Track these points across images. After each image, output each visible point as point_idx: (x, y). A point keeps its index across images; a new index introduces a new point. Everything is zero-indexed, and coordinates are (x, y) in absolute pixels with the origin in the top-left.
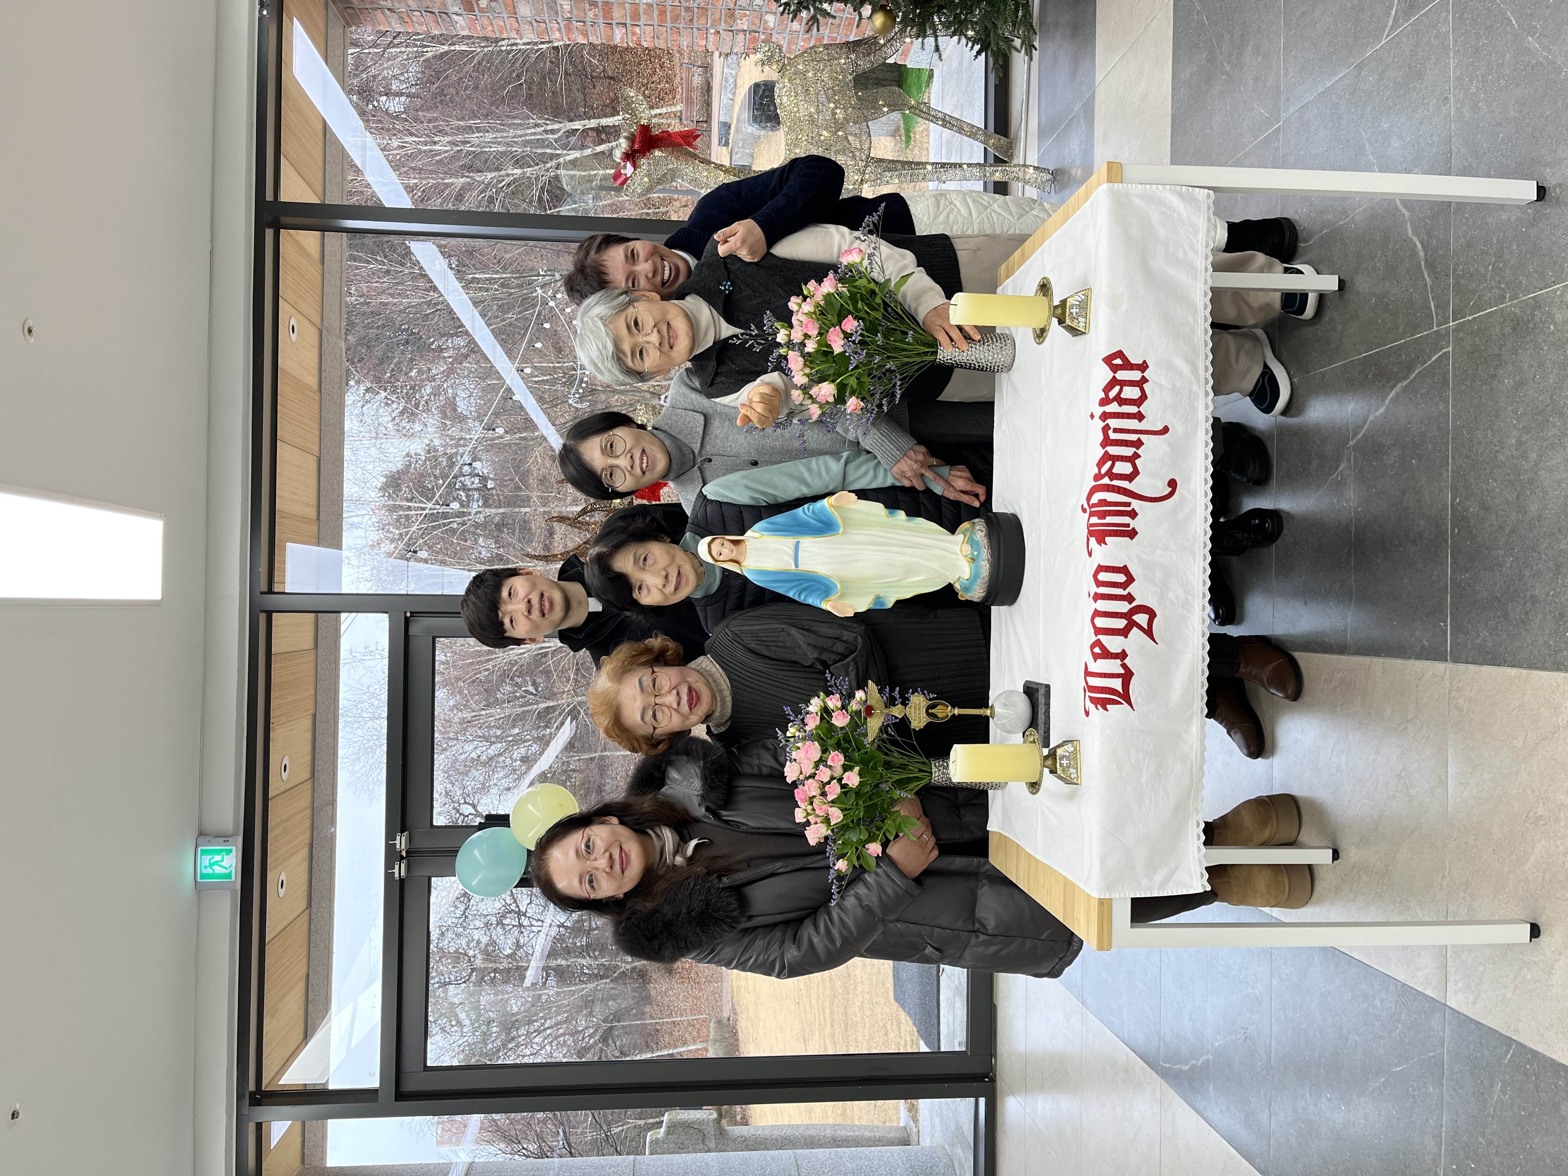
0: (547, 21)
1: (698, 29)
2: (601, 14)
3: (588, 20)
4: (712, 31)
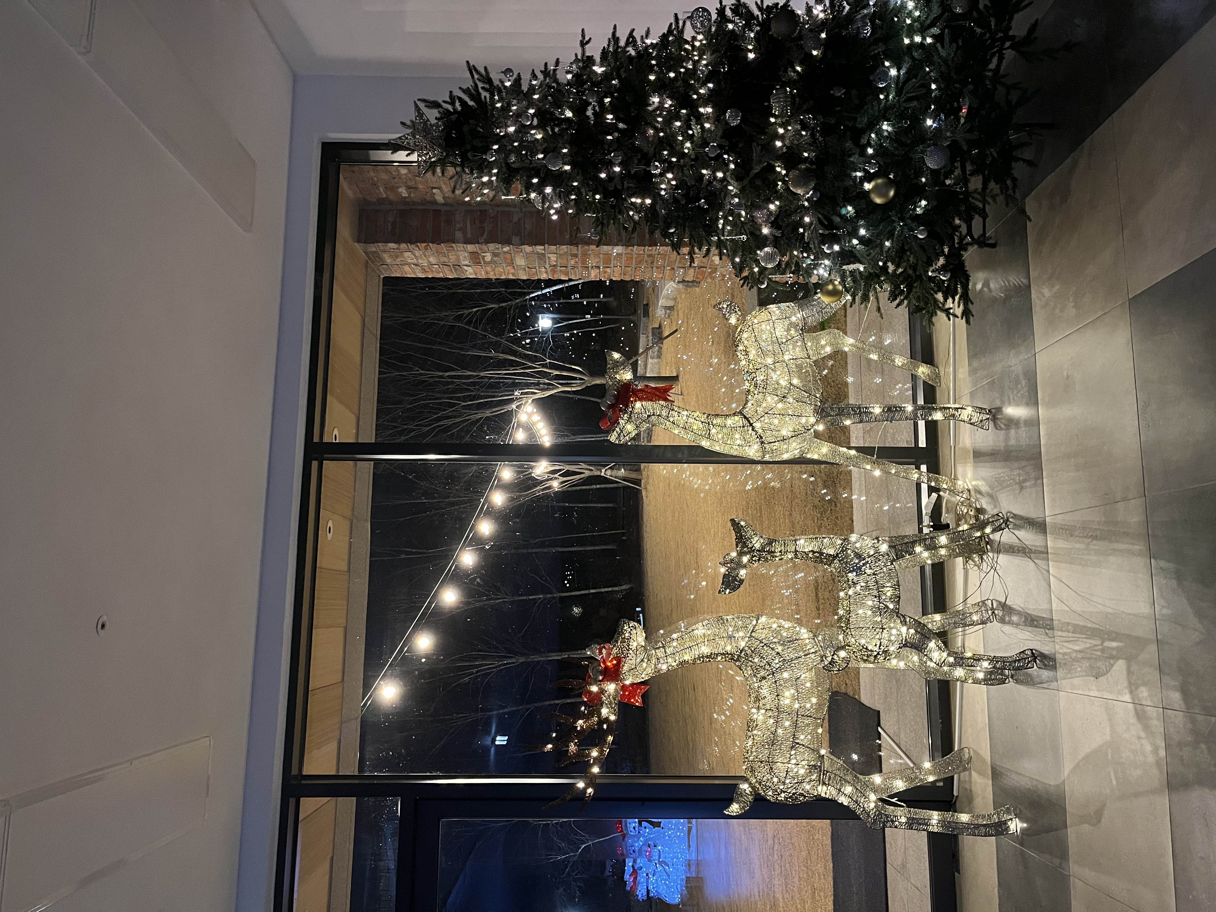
0: (537, 268)
1: (657, 268)
2: (580, 262)
3: (569, 265)
4: (668, 268)
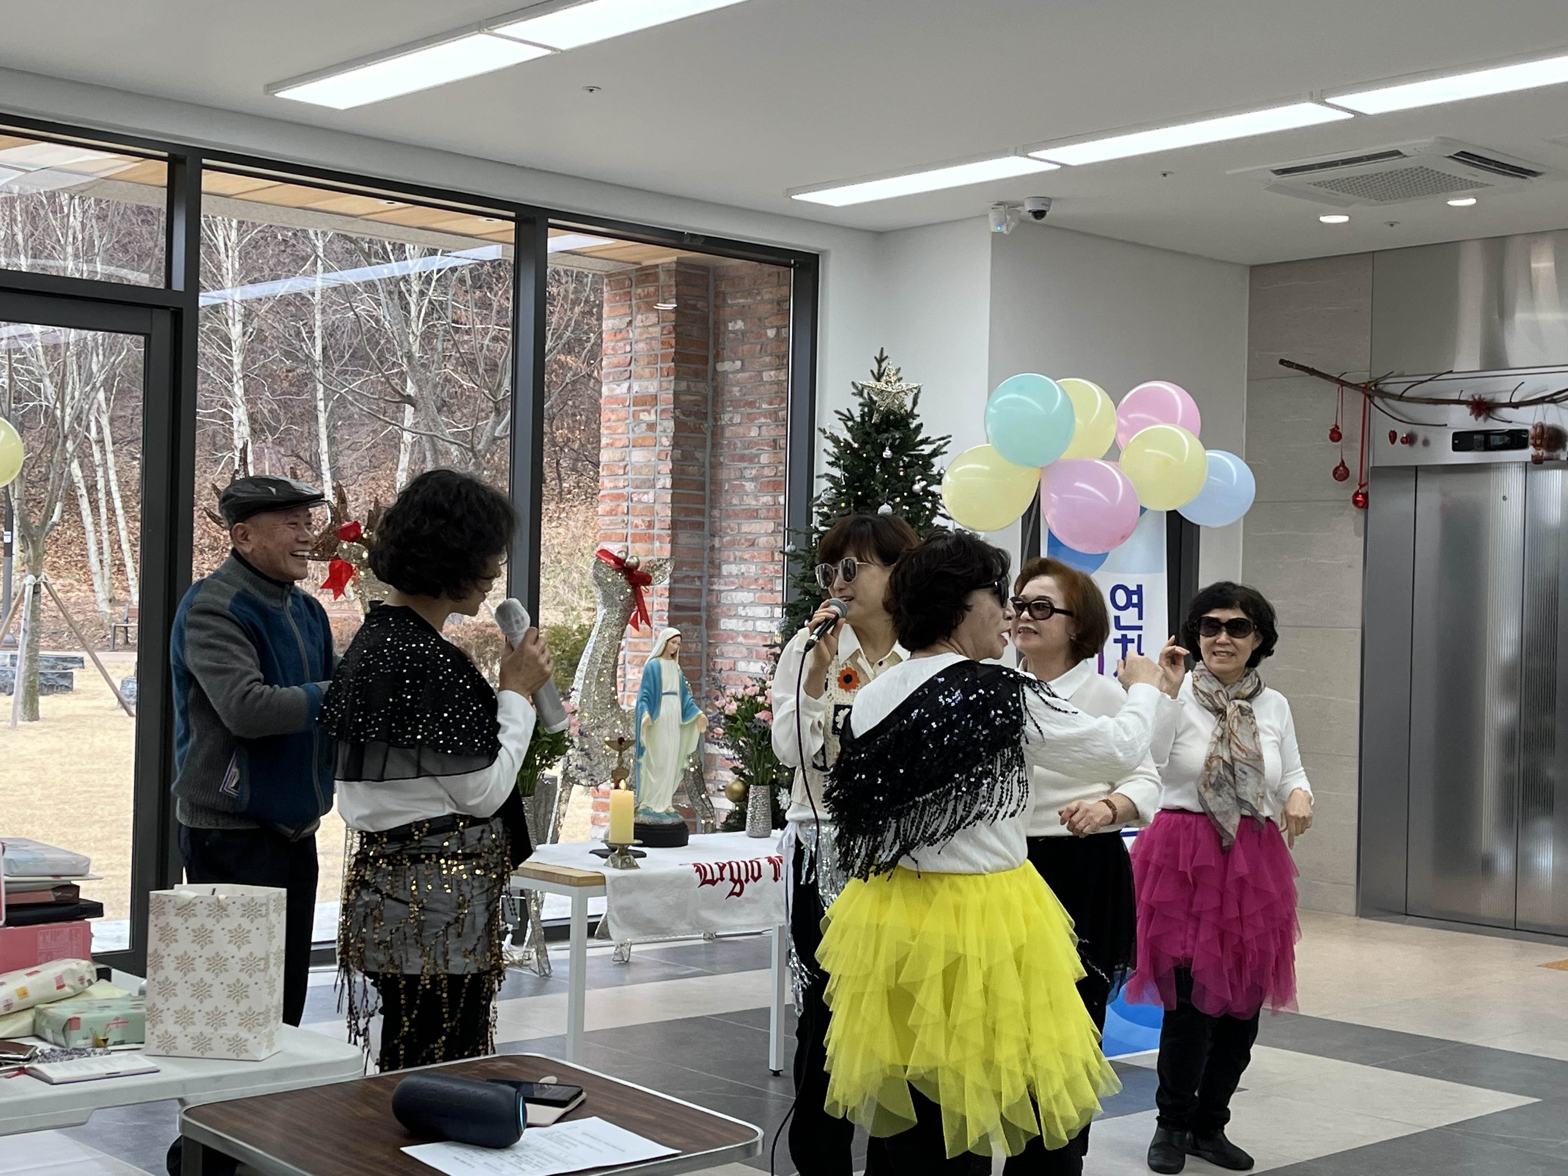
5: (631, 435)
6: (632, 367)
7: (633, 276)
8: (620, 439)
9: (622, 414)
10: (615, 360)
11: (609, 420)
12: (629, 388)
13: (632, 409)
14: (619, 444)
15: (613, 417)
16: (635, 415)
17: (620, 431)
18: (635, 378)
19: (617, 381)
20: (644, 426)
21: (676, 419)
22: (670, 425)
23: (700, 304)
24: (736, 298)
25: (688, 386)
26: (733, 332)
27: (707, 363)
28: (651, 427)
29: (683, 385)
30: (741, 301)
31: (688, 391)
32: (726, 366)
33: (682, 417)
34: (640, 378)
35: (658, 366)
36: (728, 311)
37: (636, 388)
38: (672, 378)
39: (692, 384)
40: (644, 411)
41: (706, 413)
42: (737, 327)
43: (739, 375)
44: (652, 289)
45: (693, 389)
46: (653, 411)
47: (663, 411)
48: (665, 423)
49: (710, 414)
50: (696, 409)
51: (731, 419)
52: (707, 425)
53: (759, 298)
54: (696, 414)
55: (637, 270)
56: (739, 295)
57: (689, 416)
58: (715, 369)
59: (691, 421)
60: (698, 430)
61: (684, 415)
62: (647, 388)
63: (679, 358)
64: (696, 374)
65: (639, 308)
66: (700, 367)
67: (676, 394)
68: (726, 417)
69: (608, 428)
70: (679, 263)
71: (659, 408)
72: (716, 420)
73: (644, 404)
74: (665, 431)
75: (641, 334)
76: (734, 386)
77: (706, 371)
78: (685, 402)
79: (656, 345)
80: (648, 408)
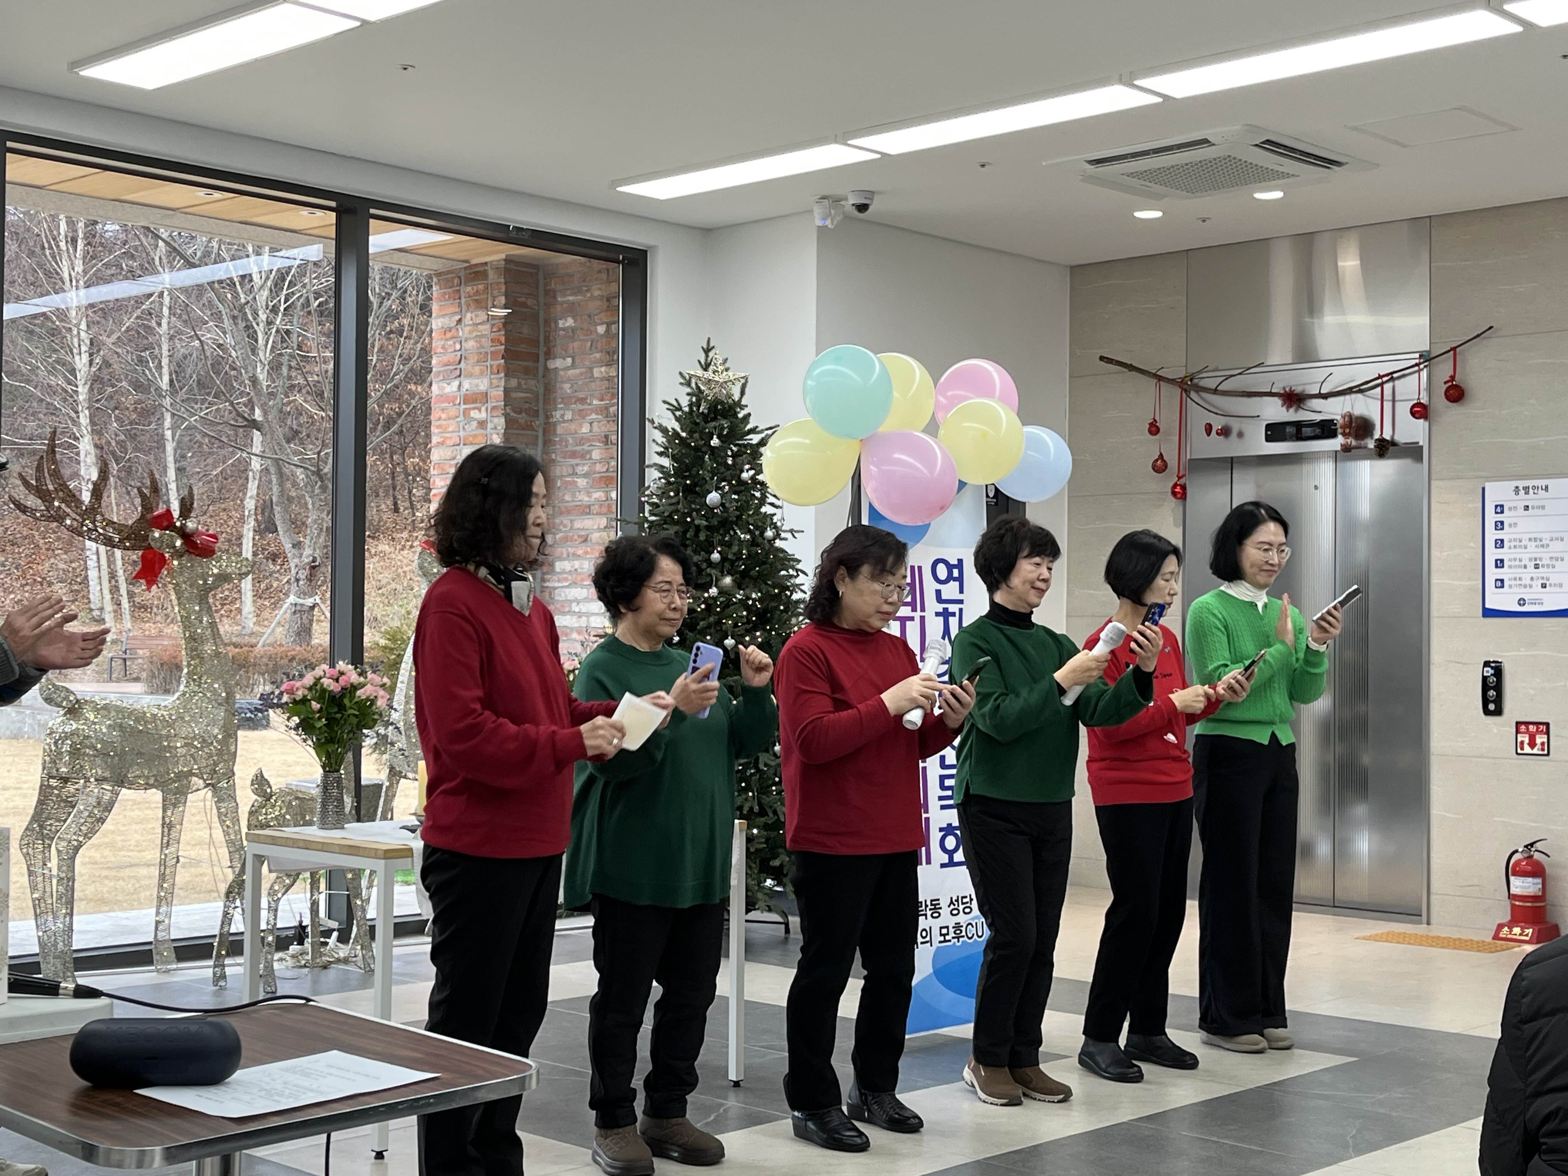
5: (462, 434)
6: (463, 365)
7: (462, 274)
8: (451, 438)
9: (453, 412)
10: (445, 359)
11: (440, 419)
12: (460, 386)
13: (463, 407)
14: (449, 442)
15: (444, 416)
16: (466, 412)
17: (450, 429)
18: (466, 376)
19: (447, 379)
20: (475, 424)
21: (506, 415)
22: (501, 422)
23: (530, 302)
24: (565, 295)
25: (519, 384)
26: (563, 329)
27: (538, 361)
28: (482, 424)
29: (514, 383)
30: (571, 298)
31: (519, 388)
32: (557, 363)
33: (512, 414)
34: (470, 375)
35: (488, 364)
36: (558, 308)
37: (466, 385)
38: (502, 375)
39: (523, 382)
40: (474, 409)
41: (537, 411)
42: (567, 324)
43: (571, 372)
44: (481, 287)
45: (524, 387)
46: (483, 409)
47: (494, 408)
48: (496, 420)
49: (541, 412)
50: (527, 406)
51: (562, 416)
52: (538, 423)
53: (589, 295)
54: (527, 411)
55: (465, 268)
56: (569, 292)
57: (520, 413)
58: (546, 368)
59: (522, 418)
60: (529, 427)
61: (515, 412)
62: (477, 386)
63: (510, 355)
64: (527, 371)
65: (468, 306)
66: (529, 364)
67: (506, 391)
68: (557, 414)
69: (438, 427)
70: (508, 260)
71: (490, 405)
72: (547, 417)
73: (475, 401)
74: (495, 428)
75: (470, 332)
76: (565, 382)
77: (537, 368)
78: (515, 399)
79: (486, 343)
80: (478, 405)
